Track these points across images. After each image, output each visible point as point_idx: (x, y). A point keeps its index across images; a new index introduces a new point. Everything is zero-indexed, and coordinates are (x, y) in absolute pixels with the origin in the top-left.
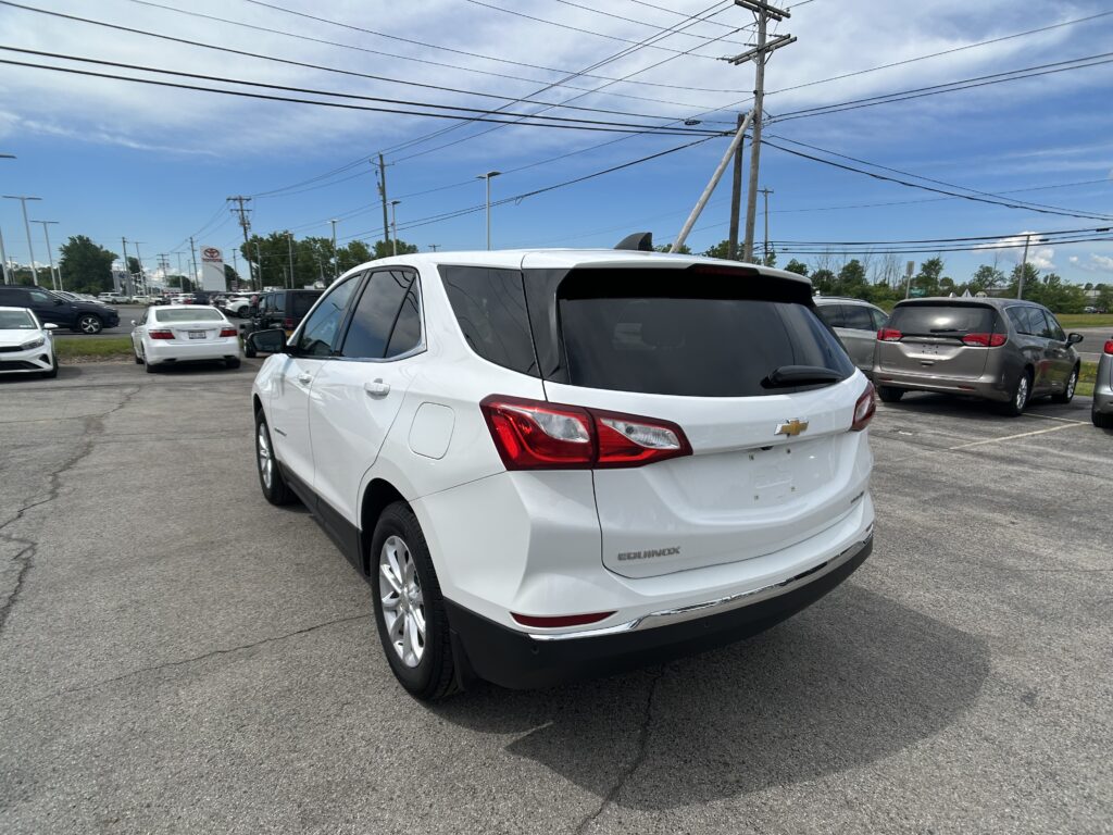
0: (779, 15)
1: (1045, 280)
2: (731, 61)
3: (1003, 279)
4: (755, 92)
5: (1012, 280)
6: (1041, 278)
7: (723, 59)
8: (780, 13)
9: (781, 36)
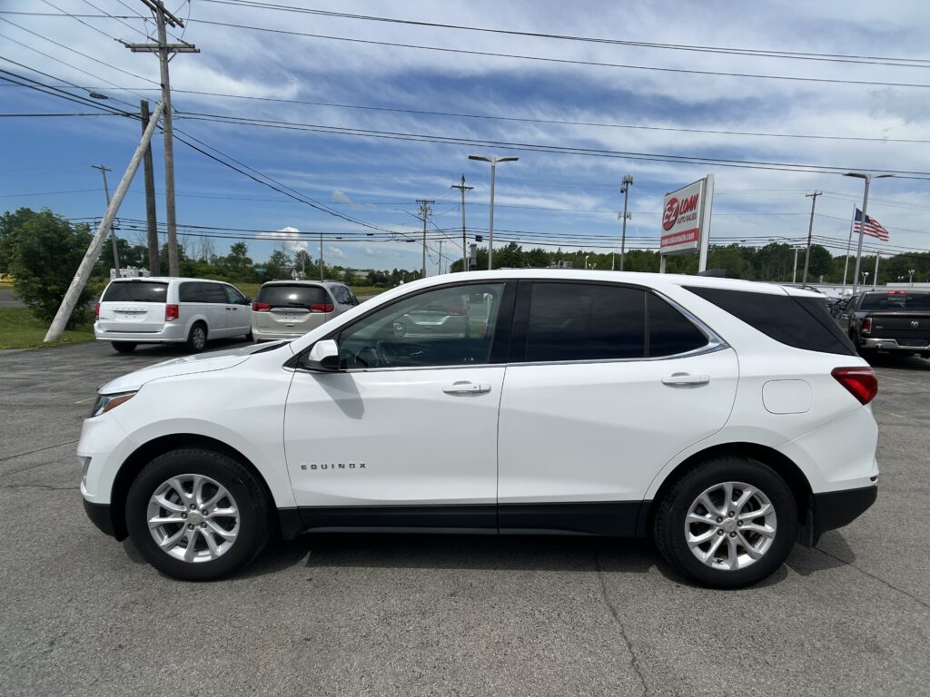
0: (173, 21)
1: (316, 262)
2: (128, 46)
3: (290, 261)
4: (162, 85)
5: (296, 262)
6: (313, 261)
7: (120, 41)
8: (175, 20)
9: (186, 44)
